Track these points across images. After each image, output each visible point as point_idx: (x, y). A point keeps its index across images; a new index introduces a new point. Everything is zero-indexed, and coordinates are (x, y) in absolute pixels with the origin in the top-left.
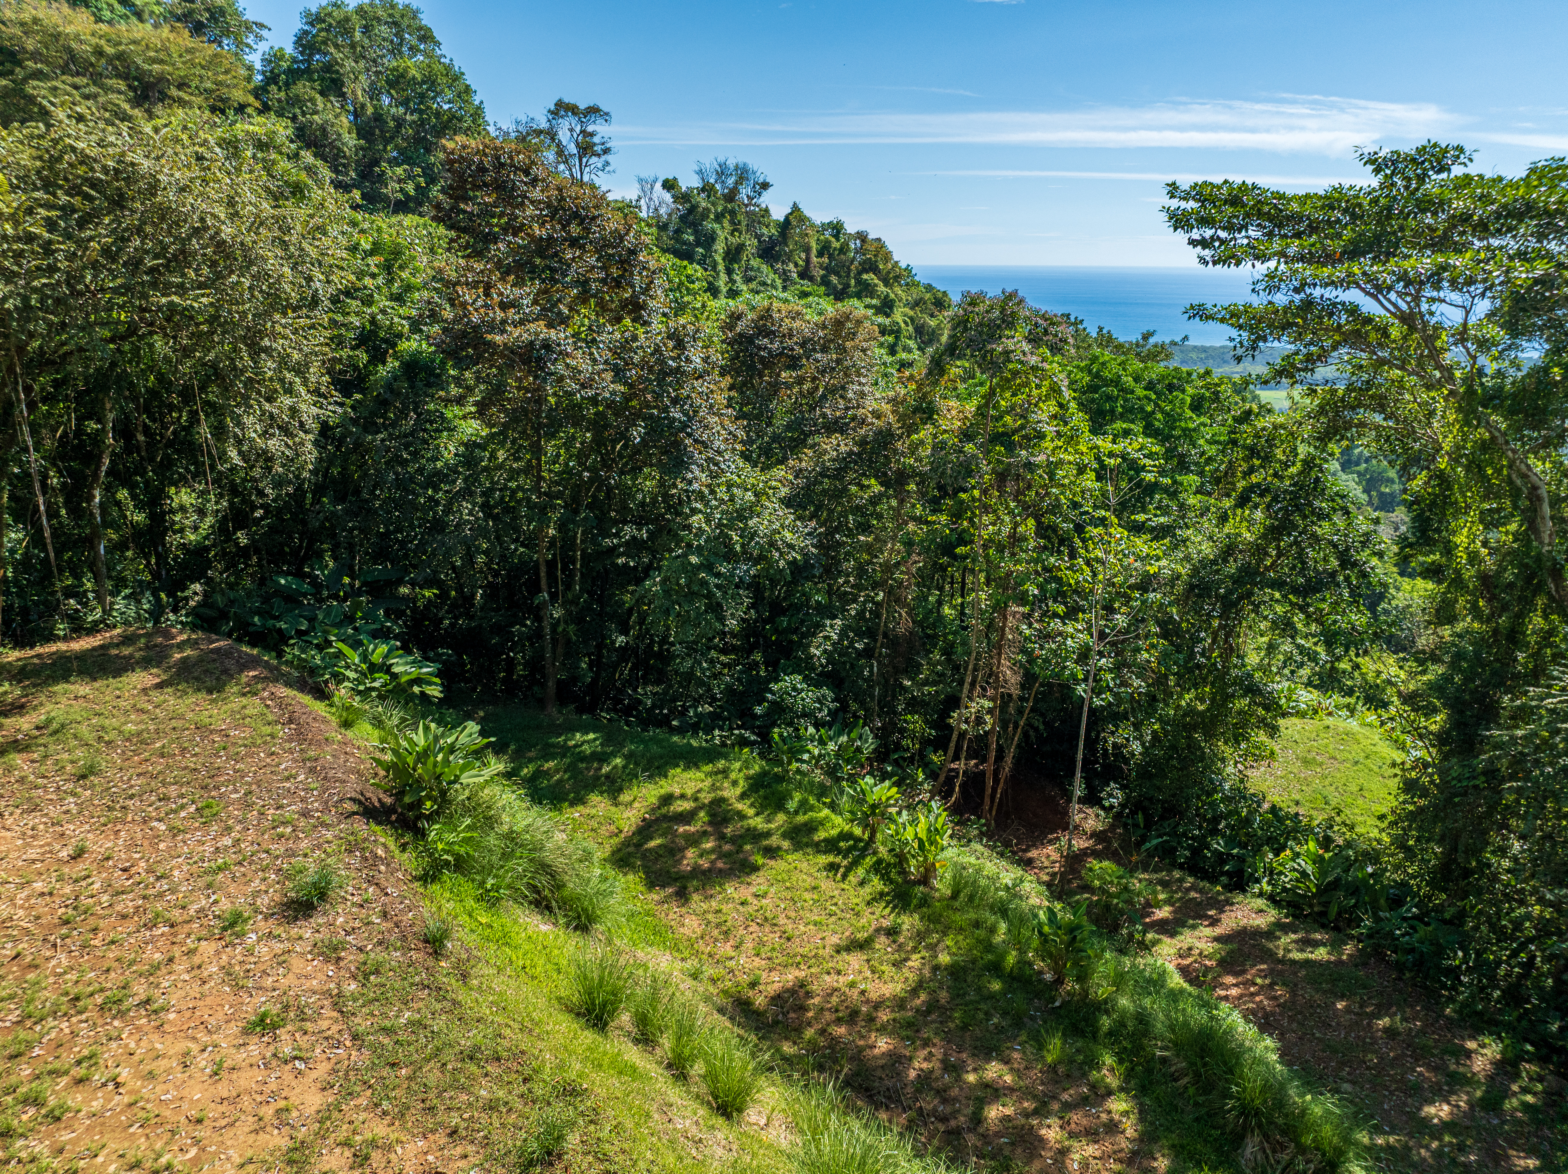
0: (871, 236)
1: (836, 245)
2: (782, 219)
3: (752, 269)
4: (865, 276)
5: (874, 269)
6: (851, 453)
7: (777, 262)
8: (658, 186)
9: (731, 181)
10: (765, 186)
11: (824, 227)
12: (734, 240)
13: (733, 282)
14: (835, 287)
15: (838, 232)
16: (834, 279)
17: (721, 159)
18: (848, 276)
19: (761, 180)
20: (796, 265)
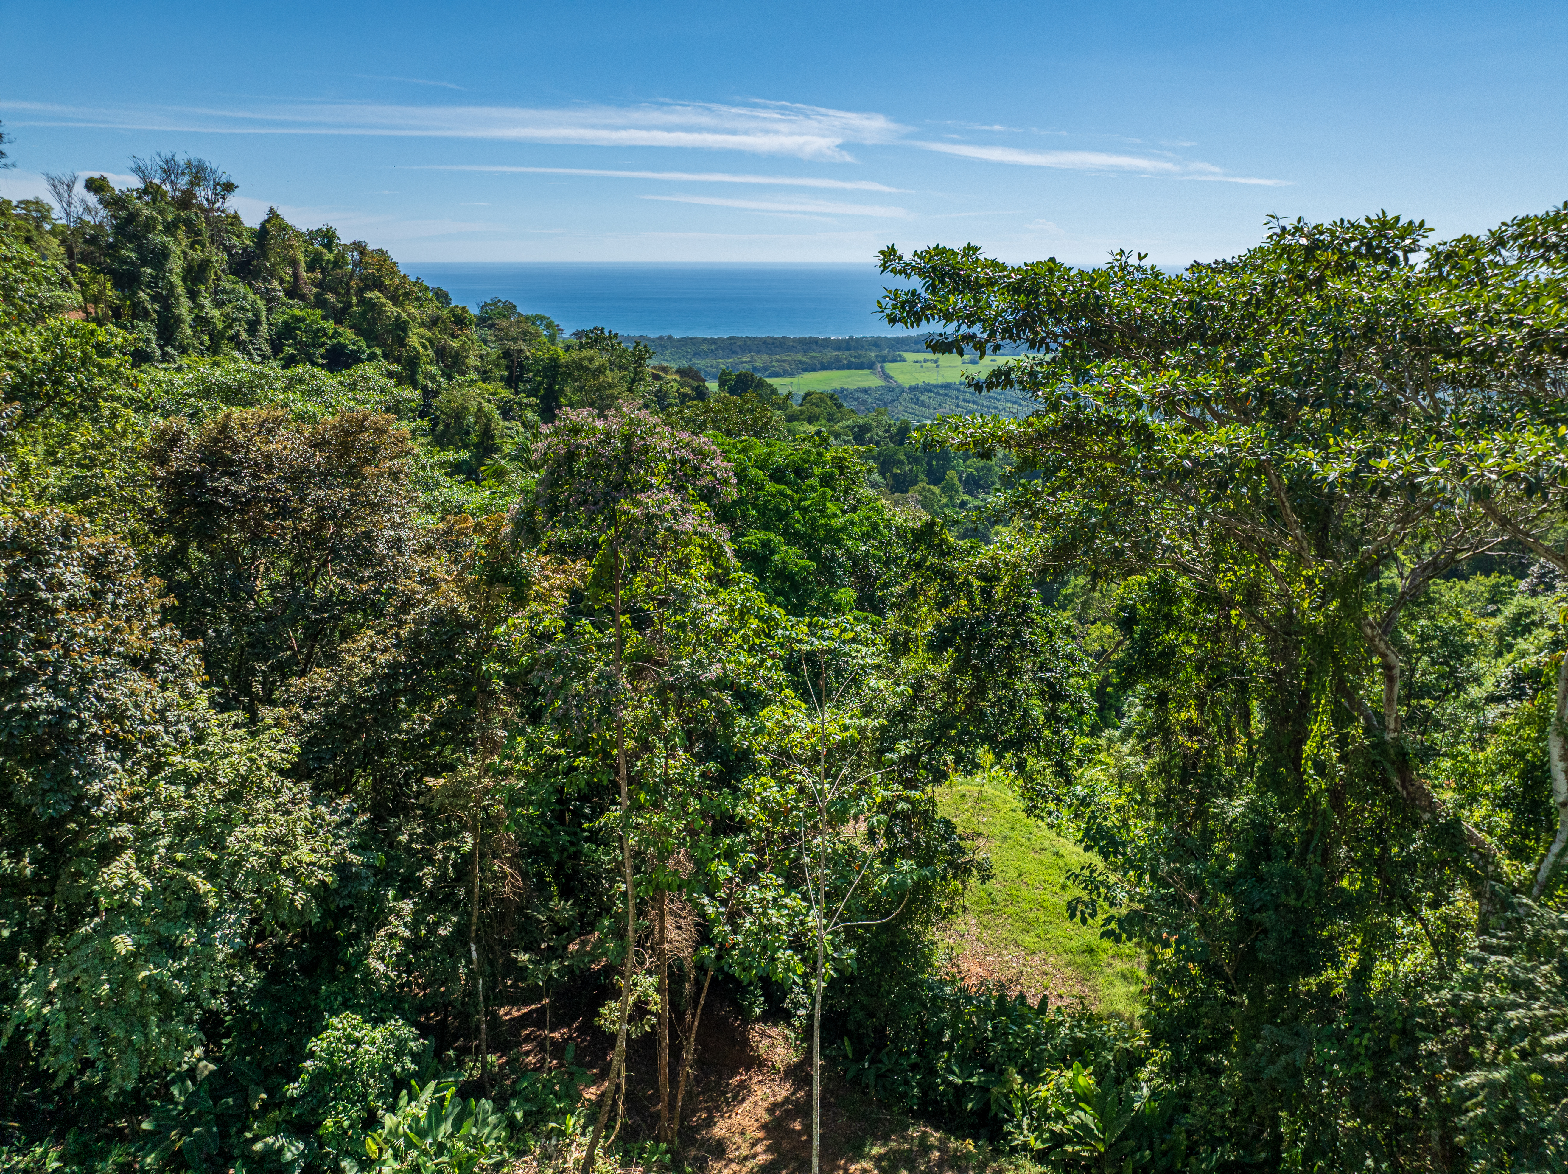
0: (371, 247)
1: (329, 256)
2: (258, 227)
3: (224, 291)
4: (369, 295)
5: (379, 285)
6: (395, 666)
7: (256, 278)
8: (79, 189)
9: (183, 182)
10: (229, 187)
11: (312, 235)
12: (197, 255)
13: (202, 307)
14: (333, 307)
15: (330, 242)
16: (331, 297)
17: (167, 154)
18: (348, 293)
19: (224, 180)
20: (282, 281)
